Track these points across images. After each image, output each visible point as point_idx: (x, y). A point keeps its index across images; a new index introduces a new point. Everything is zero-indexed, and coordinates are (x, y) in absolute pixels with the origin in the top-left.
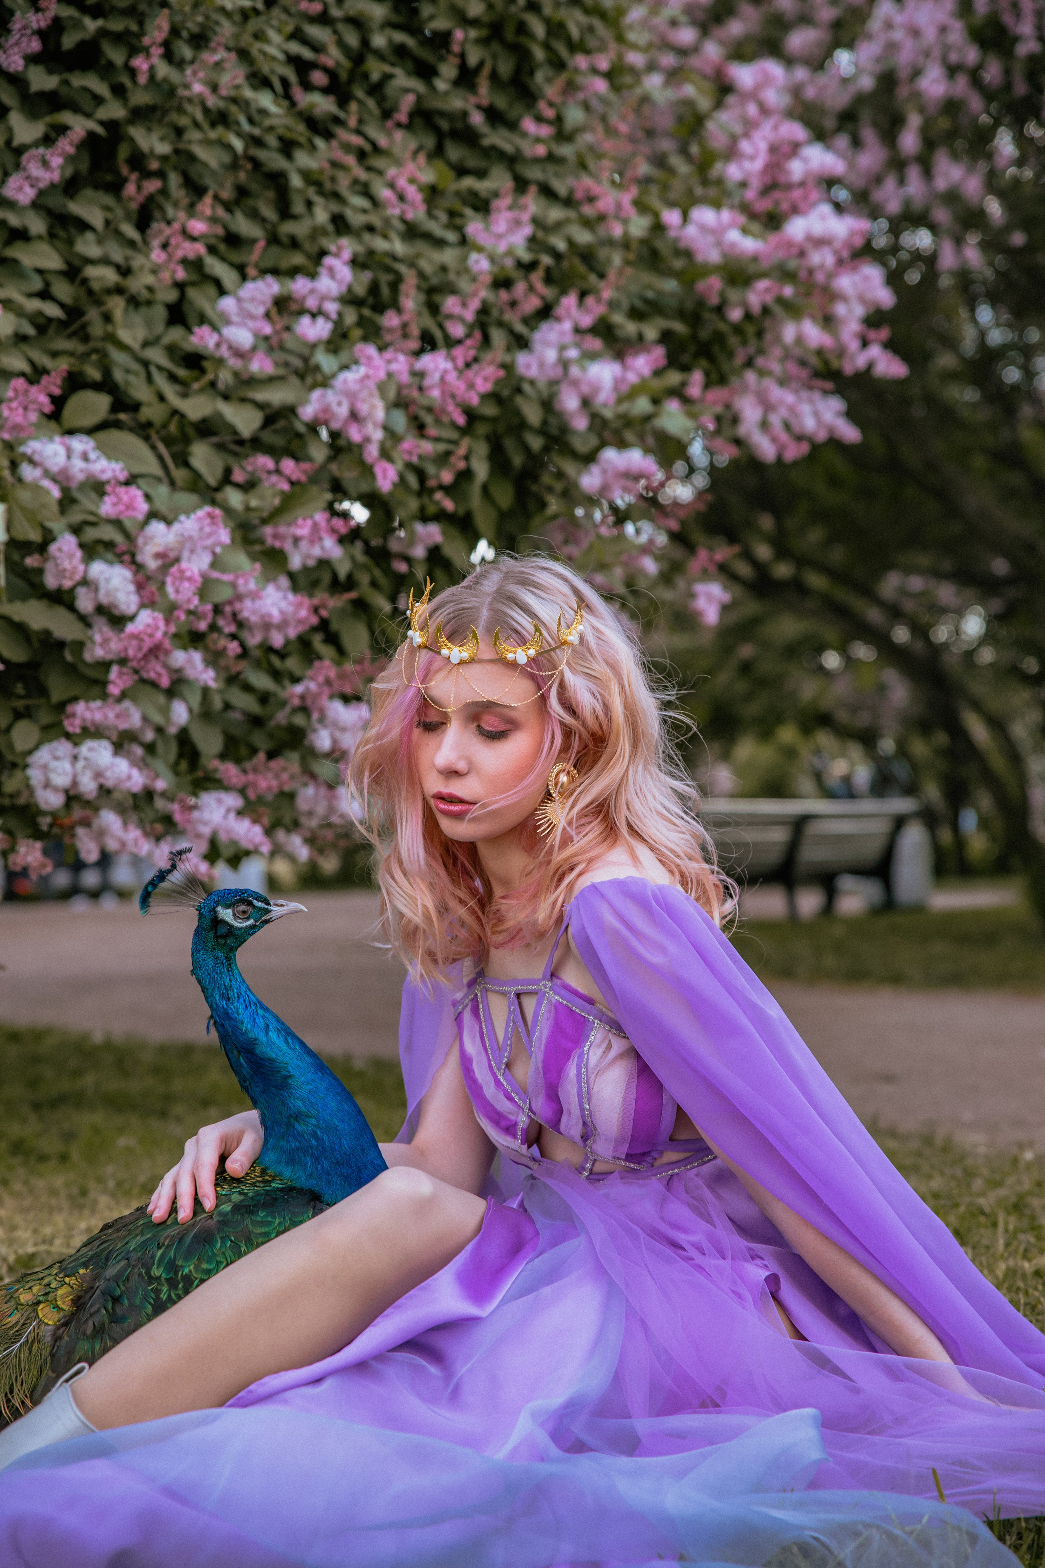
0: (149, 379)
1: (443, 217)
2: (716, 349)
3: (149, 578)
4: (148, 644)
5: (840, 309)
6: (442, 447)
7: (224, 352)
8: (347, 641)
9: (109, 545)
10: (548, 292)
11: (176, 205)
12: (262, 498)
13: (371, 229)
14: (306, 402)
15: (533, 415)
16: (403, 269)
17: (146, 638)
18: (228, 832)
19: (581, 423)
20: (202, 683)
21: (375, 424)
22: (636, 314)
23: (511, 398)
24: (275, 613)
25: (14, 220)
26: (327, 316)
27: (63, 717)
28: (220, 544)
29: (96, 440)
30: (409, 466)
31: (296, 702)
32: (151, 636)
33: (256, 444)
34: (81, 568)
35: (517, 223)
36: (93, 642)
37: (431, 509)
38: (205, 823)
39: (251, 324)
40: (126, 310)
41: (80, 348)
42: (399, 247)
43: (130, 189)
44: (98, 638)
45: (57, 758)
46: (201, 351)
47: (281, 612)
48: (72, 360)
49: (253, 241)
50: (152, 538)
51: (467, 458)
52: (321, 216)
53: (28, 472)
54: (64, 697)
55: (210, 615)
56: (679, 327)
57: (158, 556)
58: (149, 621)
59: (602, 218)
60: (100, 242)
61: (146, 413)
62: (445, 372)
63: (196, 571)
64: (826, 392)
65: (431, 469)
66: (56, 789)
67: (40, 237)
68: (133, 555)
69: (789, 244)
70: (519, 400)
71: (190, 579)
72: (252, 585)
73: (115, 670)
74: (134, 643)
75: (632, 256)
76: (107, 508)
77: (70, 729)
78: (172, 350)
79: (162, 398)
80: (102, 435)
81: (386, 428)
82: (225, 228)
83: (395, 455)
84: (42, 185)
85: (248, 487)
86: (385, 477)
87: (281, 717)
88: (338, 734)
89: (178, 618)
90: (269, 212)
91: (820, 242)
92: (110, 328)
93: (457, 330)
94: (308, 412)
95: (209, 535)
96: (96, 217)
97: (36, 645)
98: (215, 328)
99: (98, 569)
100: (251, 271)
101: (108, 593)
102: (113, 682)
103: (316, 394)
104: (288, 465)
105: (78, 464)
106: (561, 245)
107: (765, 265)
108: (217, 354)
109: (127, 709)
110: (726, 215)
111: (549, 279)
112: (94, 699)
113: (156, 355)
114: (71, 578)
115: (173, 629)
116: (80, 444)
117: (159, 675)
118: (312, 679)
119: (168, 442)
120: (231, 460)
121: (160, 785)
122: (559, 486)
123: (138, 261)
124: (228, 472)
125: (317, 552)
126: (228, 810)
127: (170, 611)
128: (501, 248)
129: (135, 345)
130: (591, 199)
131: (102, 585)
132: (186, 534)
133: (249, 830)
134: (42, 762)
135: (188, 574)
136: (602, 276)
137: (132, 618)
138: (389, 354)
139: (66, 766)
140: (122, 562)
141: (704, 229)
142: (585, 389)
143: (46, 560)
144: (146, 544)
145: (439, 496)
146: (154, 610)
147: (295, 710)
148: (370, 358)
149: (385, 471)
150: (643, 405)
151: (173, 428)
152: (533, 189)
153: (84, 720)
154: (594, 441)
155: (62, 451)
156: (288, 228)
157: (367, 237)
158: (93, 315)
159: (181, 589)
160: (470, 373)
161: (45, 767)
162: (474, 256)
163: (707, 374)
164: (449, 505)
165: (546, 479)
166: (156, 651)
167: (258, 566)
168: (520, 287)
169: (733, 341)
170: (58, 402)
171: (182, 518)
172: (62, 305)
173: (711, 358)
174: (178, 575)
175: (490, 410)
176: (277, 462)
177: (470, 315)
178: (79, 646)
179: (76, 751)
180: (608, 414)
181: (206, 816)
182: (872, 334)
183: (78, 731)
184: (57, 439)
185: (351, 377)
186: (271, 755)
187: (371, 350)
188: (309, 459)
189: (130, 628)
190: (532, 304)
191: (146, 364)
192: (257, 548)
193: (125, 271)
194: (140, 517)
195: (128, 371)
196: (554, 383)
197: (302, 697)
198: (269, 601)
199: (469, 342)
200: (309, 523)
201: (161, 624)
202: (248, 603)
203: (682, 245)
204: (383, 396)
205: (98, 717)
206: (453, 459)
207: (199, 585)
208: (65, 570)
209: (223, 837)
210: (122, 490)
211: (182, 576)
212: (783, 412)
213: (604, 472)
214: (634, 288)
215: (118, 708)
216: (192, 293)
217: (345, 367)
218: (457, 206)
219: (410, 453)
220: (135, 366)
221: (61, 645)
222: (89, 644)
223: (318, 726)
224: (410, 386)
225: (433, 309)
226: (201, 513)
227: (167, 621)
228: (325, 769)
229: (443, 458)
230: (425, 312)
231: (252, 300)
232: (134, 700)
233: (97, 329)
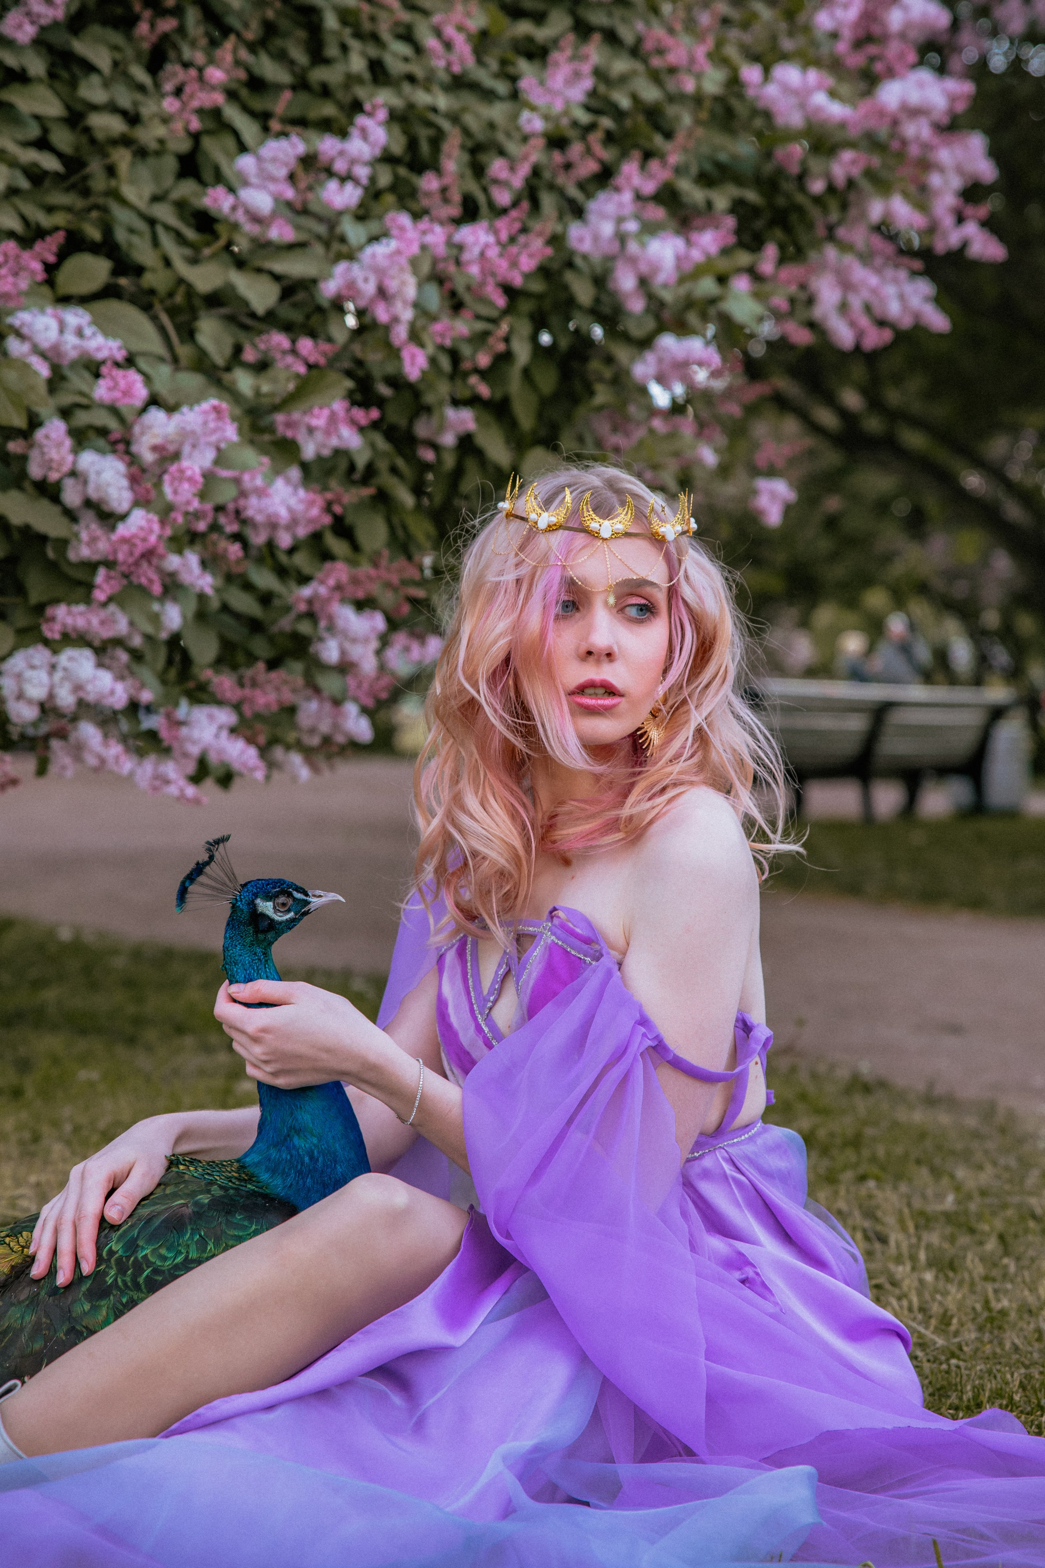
0: (156, 242)
1: (494, 65)
2: (794, 218)
3: (143, 470)
4: (140, 548)
5: (935, 180)
6: (480, 326)
7: (240, 216)
8: (362, 536)
9: (103, 432)
10: (607, 154)
11: (193, 44)
12: (275, 381)
13: (411, 79)
14: (329, 276)
15: (584, 293)
16: (446, 125)
17: (138, 542)
18: (221, 751)
19: (637, 305)
20: (197, 590)
21: (405, 302)
22: (705, 180)
23: (560, 273)
24: (283, 513)
25: (11, 60)
26: (356, 182)
27: (41, 620)
28: (226, 440)
29: (91, 312)
30: (441, 348)
31: (303, 607)
32: (144, 540)
33: (271, 319)
34: (70, 458)
35: (577, 75)
36: (79, 540)
37: (466, 394)
38: (194, 742)
39: (272, 187)
40: (133, 164)
41: (80, 203)
42: (443, 101)
43: (143, 28)
44: (84, 536)
45: (33, 667)
46: (213, 212)
47: (290, 510)
48: (69, 217)
49: (278, 88)
50: (150, 427)
51: (507, 340)
52: (357, 64)
53: (14, 346)
54: (44, 598)
55: (211, 514)
56: (752, 196)
57: (155, 448)
58: (143, 523)
59: (672, 70)
60: (106, 84)
61: (149, 280)
62: (487, 246)
63: (197, 470)
64: (914, 274)
65: (466, 350)
66: (30, 702)
67: (40, 80)
68: (127, 443)
69: (881, 113)
70: (569, 277)
71: (191, 480)
72: (259, 482)
73: (102, 573)
74: (125, 548)
75: (704, 115)
76: (101, 391)
77: (48, 634)
78: (181, 206)
79: (167, 262)
80: (101, 306)
81: (416, 305)
82: (248, 70)
83: (426, 338)
84: (44, 22)
85: (262, 366)
86: (413, 364)
87: (285, 623)
88: (347, 645)
89: (175, 520)
90: (300, 56)
91: (914, 112)
92: (113, 183)
93: (503, 198)
94: (330, 288)
95: (214, 431)
96: (102, 59)
97: (16, 536)
98: (231, 190)
99: (88, 460)
100: (275, 125)
101: (98, 488)
102: (99, 587)
103: (341, 268)
104: (306, 345)
105: (71, 339)
106: (625, 102)
107: (853, 133)
108: (232, 219)
109: (113, 614)
110: (813, 76)
111: (610, 138)
112: (77, 602)
113: (165, 213)
114: (58, 470)
115: (169, 532)
116: (76, 317)
117: (151, 581)
118: (322, 582)
119: (172, 312)
120: (243, 337)
121: (146, 696)
122: (608, 373)
123: (148, 109)
124: (238, 350)
125: (334, 442)
126: (220, 728)
127: (166, 511)
128: (558, 107)
129: (141, 203)
130: (660, 51)
131: (92, 477)
132: (188, 428)
133: (243, 752)
134: (17, 670)
135: (189, 473)
136: (668, 135)
137: (123, 517)
138: (424, 223)
139: (42, 676)
140: (114, 452)
141: (786, 89)
142: (644, 268)
143: (31, 446)
144: (143, 433)
145: (474, 380)
146: (148, 511)
147: (301, 617)
148: (402, 229)
149: (413, 357)
150: (707, 286)
151: (179, 299)
152: (597, 37)
153: (64, 625)
154: (650, 324)
155: (54, 325)
156: (319, 75)
157: (407, 88)
158: (95, 167)
159: (180, 490)
160: (514, 249)
161: (19, 676)
162: (526, 115)
163: (782, 247)
164: (484, 390)
165: (595, 365)
166: (149, 555)
167: (266, 460)
168: (576, 149)
169: (815, 212)
170: (50, 269)
171: (185, 409)
172: (60, 155)
173: (788, 229)
174: (177, 475)
175: (537, 286)
176: (294, 342)
177: (518, 181)
178: (63, 544)
179: (54, 660)
180: (668, 296)
181: (196, 733)
182: (969, 211)
183: (57, 636)
184: (49, 310)
185: (381, 250)
186: (273, 664)
187: (405, 219)
188: (330, 340)
189: (122, 530)
190: (589, 167)
191: (152, 222)
192: (267, 437)
193: (133, 119)
194: (138, 403)
195: (132, 231)
196: (610, 259)
197: (310, 602)
198: (277, 500)
199: (514, 213)
200: (326, 412)
201: (156, 527)
202: (253, 501)
203: (761, 105)
204: (415, 271)
205: (81, 623)
206: (491, 340)
207: (200, 486)
208: (51, 460)
209: (213, 759)
210: (119, 373)
211: (181, 475)
212: (865, 294)
213: (660, 361)
214: (705, 150)
215: (103, 614)
216: (208, 143)
217: (374, 239)
218: (510, 55)
219: (442, 335)
220: (141, 226)
221: (43, 539)
222: (74, 542)
223: (325, 635)
224: (445, 260)
225: (478, 170)
226: (206, 405)
227: (163, 523)
228: (330, 684)
229: (480, 339)
230: (468, 173)
231: (274, 160)
232: (122, 606)
233: (99, 183)
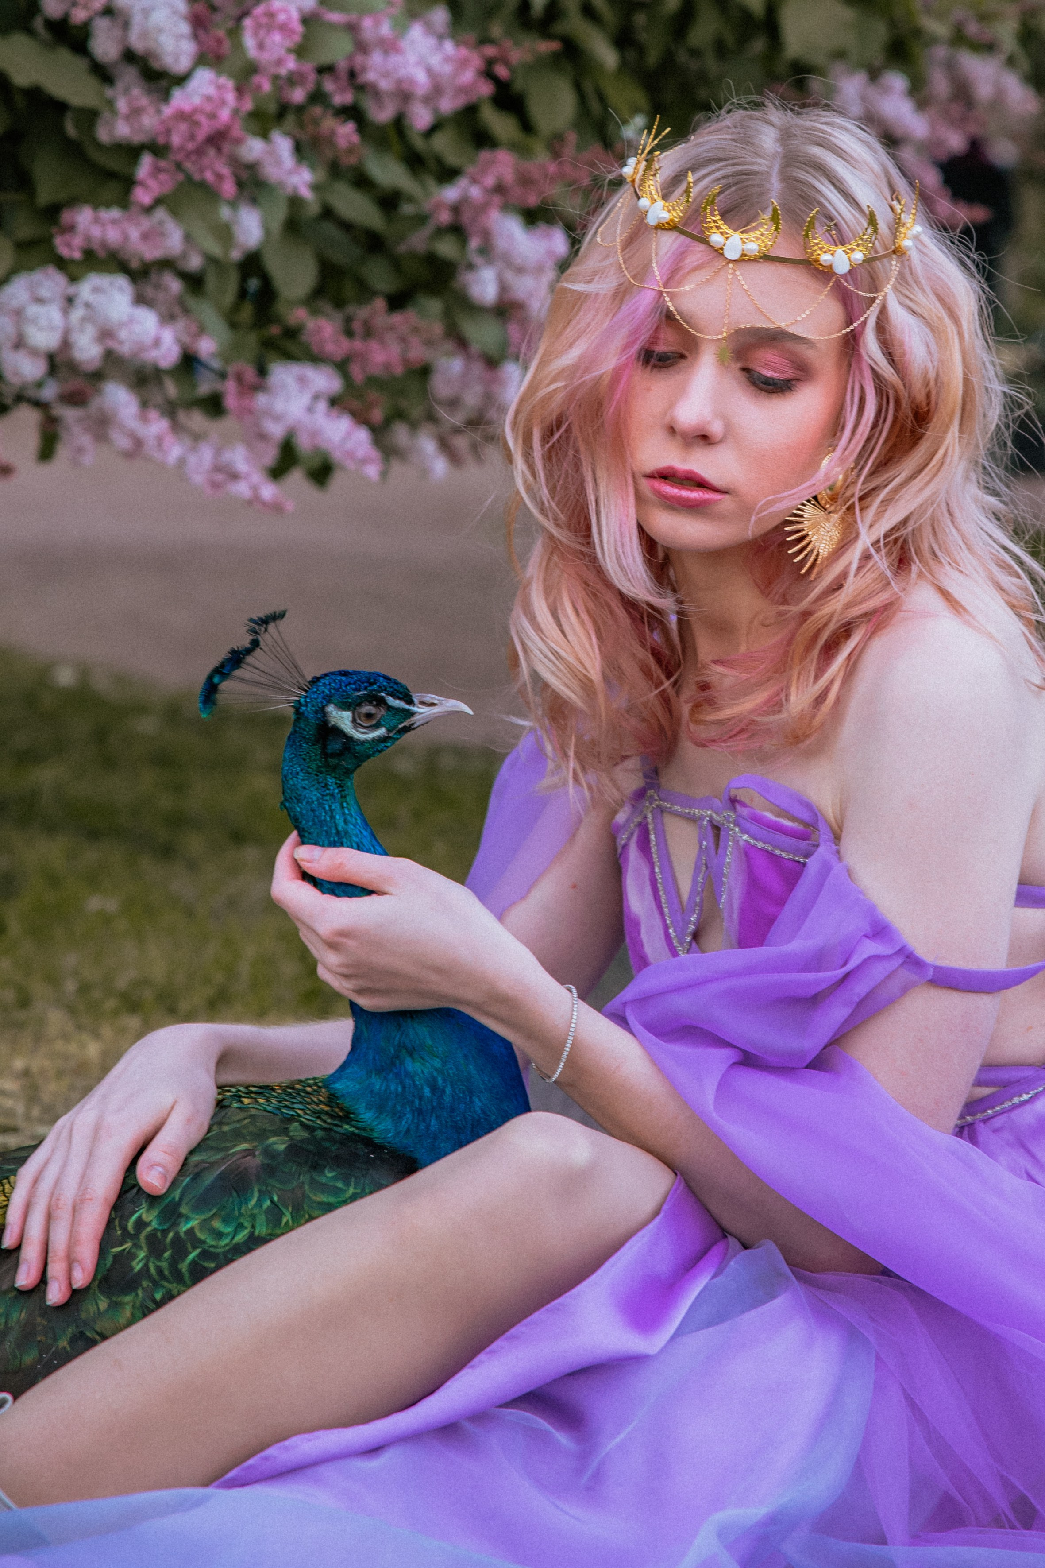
3: (213, 9)
4: (206, 128)
8: (537, 110)
17: (203, 120)
18: (315, 433)
20: (289, 190)
24: (421, 77)
27: (54, 230)
31: (445, 217)
32: (212, 116)
36: (114, 112)
38: (277, 418)
44: (122, 105)
45: (40, 301)
47: (429, 71)
54: (59, 196)
55: (312, 77)
58: (211, 91)
63: (295, 15)
66: (34, 352)
71: (284, 28)
72: (386, 30)
73: (146, 162)
74: (183, 127)
77: (64, 251)
87: (417, 241)
88: (509, 276)
89: (259, 87)
97: (20, 102)
101: (145, 34)
102: (141, 184)
109: (161, 223)
112: (108, 205)
114: (85, 7)
115: (248, 105)
117: (219, 177)
118: (474, 181)
121: (208, 347)
126: (316, 397)
127: (246, 74)
131: (137, 20)
133: (349, 434)
134: (14, 304)
135: (282, 17)
137: (181, 80)
139: (53, 314)
146: (219, 73)
147: (440, 232)
153: (88, 238)
159: (268, 42)
161: (18, 313)
166: (218, 138)
178: (89, 117)
179: (71, 290)
183: (77, 255)
186: (397, 302)
189: (180, 99)
197: (456, 209)
198: (412, 58)
201: (230, 97)
202: (376, 58)
205: (113, 236)
207: (298, 37)
209: (303, 444)
211: (270, 20)
215: (146, 223)
221: (60, 107)
222: (106, 114)
223: (477, 260)
227: (240, 90)
228: (482, 334)
232: (175, 213)
